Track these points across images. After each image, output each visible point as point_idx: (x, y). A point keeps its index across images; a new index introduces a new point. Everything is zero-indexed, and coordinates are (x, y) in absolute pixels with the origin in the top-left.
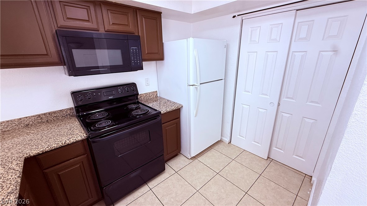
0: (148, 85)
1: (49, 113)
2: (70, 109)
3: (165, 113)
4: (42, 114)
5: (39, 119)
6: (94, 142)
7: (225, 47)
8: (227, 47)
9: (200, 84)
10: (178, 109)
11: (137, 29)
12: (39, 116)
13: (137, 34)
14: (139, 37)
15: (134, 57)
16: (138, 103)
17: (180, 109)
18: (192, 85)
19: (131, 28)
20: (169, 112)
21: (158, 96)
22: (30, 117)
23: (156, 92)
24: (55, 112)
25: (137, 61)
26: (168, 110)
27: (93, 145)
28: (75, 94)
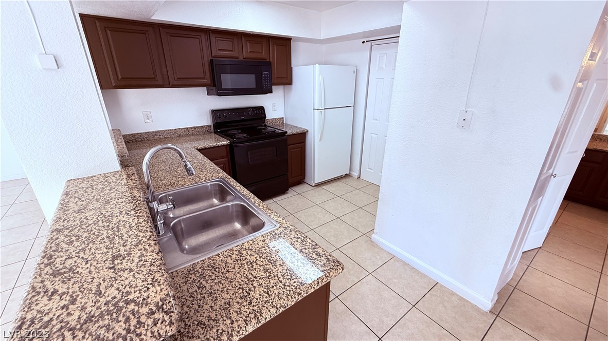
0: (274, 110)
1: (194, 128)
2: (209, 126)
3: (291, 135)
4: (190, 128)
5: (187, 131)
6: (236, 146)
7: (354, 73)
8: (357, 72)
9: (325, 109)
10: (303, 133)
11: (268, 55)
12: (187, 128)
13: (268, 60)
14: (270, 63)
15: (265, 81)
16: (265, 125)
17: (305, 133)
18: (318, 109)
19: (264, 55)
20: (295, 134)
21: (284, 122)
22: (182, 129)
23: (283, 118)
24: (198, 127)
25: (268, 85)
26: (294, 132)
27: (235, 149)
28: (215, 113)
